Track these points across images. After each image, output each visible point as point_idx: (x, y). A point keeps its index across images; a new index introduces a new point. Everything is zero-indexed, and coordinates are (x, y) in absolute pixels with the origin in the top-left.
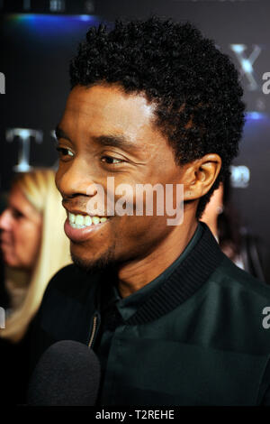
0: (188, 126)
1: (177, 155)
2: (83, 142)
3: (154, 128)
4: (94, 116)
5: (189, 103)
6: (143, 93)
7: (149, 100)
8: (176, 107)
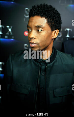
0: (53, 24)
1: (51, 29)
2: (33, 27)
3: (47, 24)
4: (35, 22)
5: (53, 19)
6: (44, 17)
7: (46, 18)
8: (51, 20)
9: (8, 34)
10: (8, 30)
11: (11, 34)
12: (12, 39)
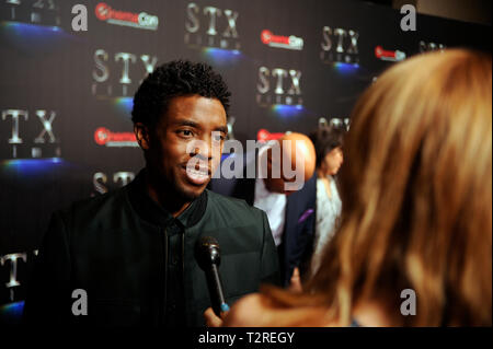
9: (40, 140)
10: (43, 127)
11: (53, 139)
12: (55, 160)
